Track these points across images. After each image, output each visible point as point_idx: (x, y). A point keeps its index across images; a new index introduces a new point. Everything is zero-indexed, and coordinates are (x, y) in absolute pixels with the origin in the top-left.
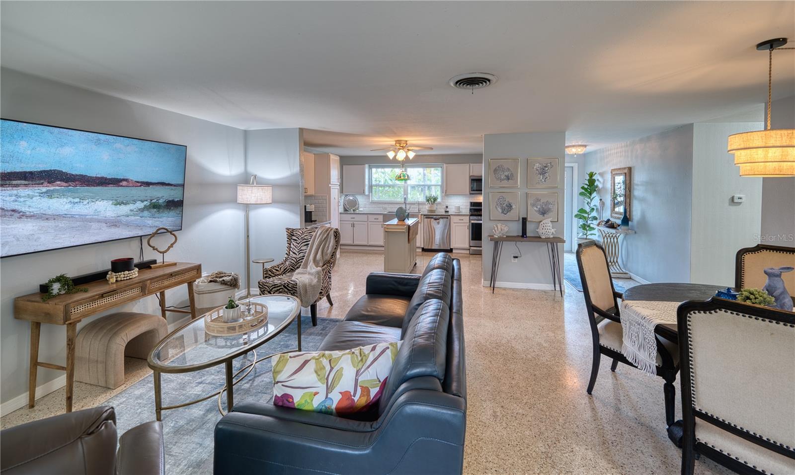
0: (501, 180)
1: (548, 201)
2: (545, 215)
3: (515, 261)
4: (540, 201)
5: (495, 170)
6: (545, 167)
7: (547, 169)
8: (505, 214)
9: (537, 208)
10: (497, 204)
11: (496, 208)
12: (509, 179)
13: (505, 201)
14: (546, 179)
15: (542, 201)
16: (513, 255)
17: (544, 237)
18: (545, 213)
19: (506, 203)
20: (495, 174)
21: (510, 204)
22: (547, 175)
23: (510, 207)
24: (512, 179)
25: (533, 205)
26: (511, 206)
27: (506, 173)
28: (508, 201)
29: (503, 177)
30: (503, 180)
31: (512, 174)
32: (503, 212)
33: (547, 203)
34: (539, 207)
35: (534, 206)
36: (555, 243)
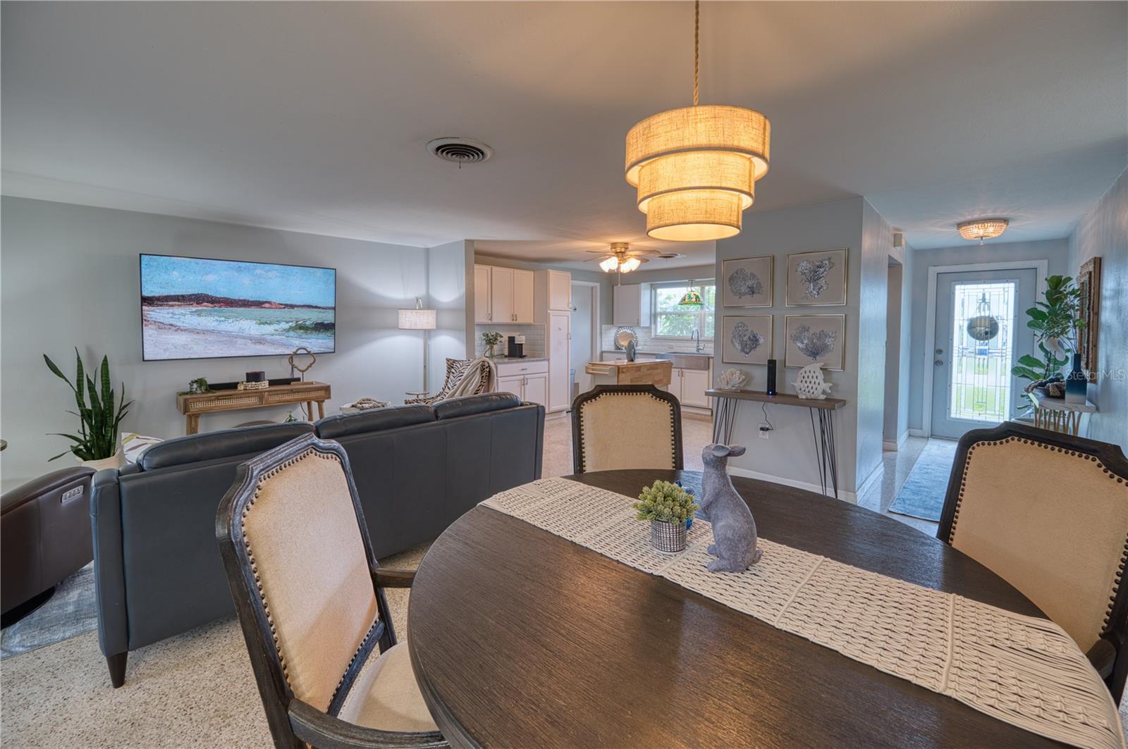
0: (741, 295)
1: (823, 331)
2: (818, 357)
3: (764, 437)
4: (808, 330)
5: (731, 279)
6: (820, 267)
7: (822, 270)
8: (747, 353)
9: (803, 343)
10: (734, 337)
11: (733, 342)
12: (753, 293)
13: (747, 330)
14: (820, 288)
15: (811, 331)
16: (759, 427)
17: (804, 397)
18: (817, 354)
19: (748, 334)
20: (731, 285)
21: (755, 337)
22: (822, 282)
23: (755, 341)
24: (759, 293)
25: (796, 338)
26: (757, 340)
27: (750, 283)
28: (752, 331)
29: (744, 289)
30: (744, 294)
31: (759, 283)
32: (743, 350)
33: (823, 335)
34: (805, 342)
35: (797, 340)
36: (826, 410)
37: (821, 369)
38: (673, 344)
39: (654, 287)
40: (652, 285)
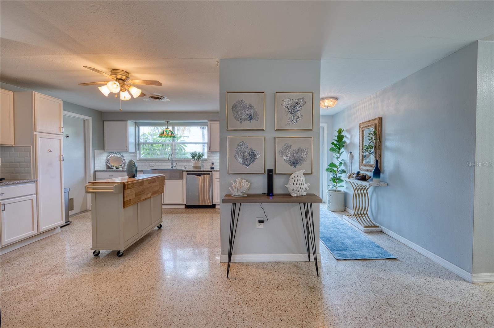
0: (242, 120)
1: (300, 148)
2: (297, 166)
3: (260, 227)
4: (290, 148)
5: (234, 107)
6: (297, 103)
7: (298, 106)
8: (248, 166)
9: (287, 157)
10: (237, 153)
11: (236, 157)
12: (251, 119)
13: (248, 148)
14: (297, 119)
15: (293, 148)
16: (258, 219)
17: (295, 195)
18: (297, 164)
19: (248, 151)
20: (233, 112)
21: (253, 153)
22: (298, 114)
23: (253, 155)
24: (255, 120)
25: (282, 153)
26: (255, 155)
27: (248, 112)
28: (251, 149)
29: (244, 116)
30: (244, 120)
31: (255, 112)
32: (244, 163)
33: (299, 151)
34: (289, 155)
35: (283, 155)
36: (309, 204)
37: (304, 174)
38: (154, 163)
39: (137, 125)
40: (136, 123)
